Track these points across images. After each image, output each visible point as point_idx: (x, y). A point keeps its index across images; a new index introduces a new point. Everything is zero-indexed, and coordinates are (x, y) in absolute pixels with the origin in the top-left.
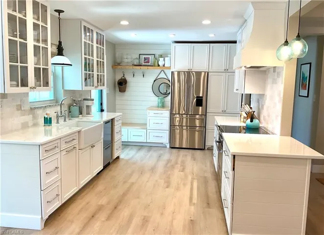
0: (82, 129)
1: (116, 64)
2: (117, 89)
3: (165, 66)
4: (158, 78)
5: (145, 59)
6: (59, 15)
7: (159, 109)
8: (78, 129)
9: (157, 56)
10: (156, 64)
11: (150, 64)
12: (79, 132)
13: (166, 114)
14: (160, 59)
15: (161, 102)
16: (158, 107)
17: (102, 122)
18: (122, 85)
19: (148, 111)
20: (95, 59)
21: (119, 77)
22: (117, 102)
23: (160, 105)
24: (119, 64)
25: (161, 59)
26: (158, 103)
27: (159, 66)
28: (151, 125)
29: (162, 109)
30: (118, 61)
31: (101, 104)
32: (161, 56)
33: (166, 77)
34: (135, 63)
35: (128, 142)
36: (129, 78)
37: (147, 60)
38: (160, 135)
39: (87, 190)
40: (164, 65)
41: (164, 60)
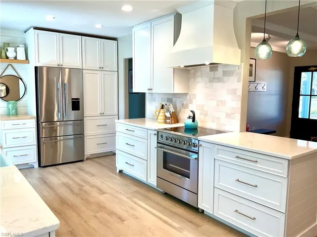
10: (3, 55)
19: (3, 122)
25: (11, 49)
26: (10, 110)
32: (8, 45)
33: (16, 74)
40: (16, 58)
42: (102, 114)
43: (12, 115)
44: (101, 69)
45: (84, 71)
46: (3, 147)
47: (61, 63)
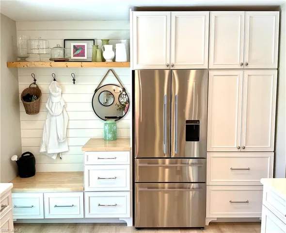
1: (17, 59)
2: (22, 109)
4: (104, 84)
5: (76, 48)
9: (99, 42)
10: (99, 57)
11: (85, 58)
13: (124, 157)
14: (106, 46)
15: (110, 130)
16: (105, 140)
18: (31, 100)
19: (86, 154)
21: (24, 85)
23: (110, 136)
24: (24, 59)
25: (108, 48)
26: (106, 133)
27: (104, 60)
30: (22, 53)
32: (107, 42)
33: (118, 83)
34: (56, 56)
36: (43, 85)
37: (79, 51)
40: (114, 60)
41: (114, 50)
42: (242, 149)
43: (109, 140)
44: (244, 66)
45: (210, 72)
46: (86, 190)
47: (173, 62)
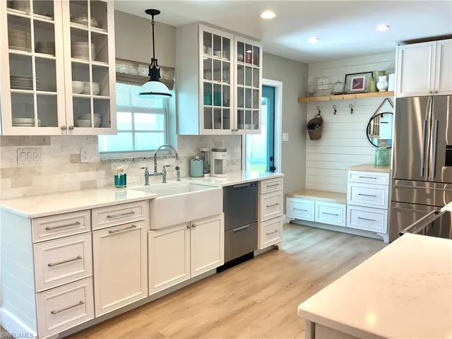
0: (157, 196)
1: (307, 95)
2: (308, 136)
3: (389, 90)
4: (379, 112)
5: (355, 81)
6: (153, 18)
7: (377, 169)
8: (150, 195)
9: (376, 74)
10: (372, 88)
11: (363, 89)
12: (151, 201)
14: (380, 78)
15: (381, 156)
16: (376, 165)
17: (220, 188)
18: (314, 128)
19: (350, 172)
20: (234, 85)
21: (311, 116)
22: (308, 156)
23: (379, 162)
24: (312, 95)
26: (376, 158)
27: (377, 90)
28: (354, 198)
29: (383, 170)
31: (272, 159)
32: (383, 73)
34: (336, 90)
35: (315, 223)
36: (327, 116)
37: (358, 83)
38: (371, 216)
39: (174, 298)
40: (387, 89)
41: (388, 79)
43: (379, 165)
46: (348, 203)
